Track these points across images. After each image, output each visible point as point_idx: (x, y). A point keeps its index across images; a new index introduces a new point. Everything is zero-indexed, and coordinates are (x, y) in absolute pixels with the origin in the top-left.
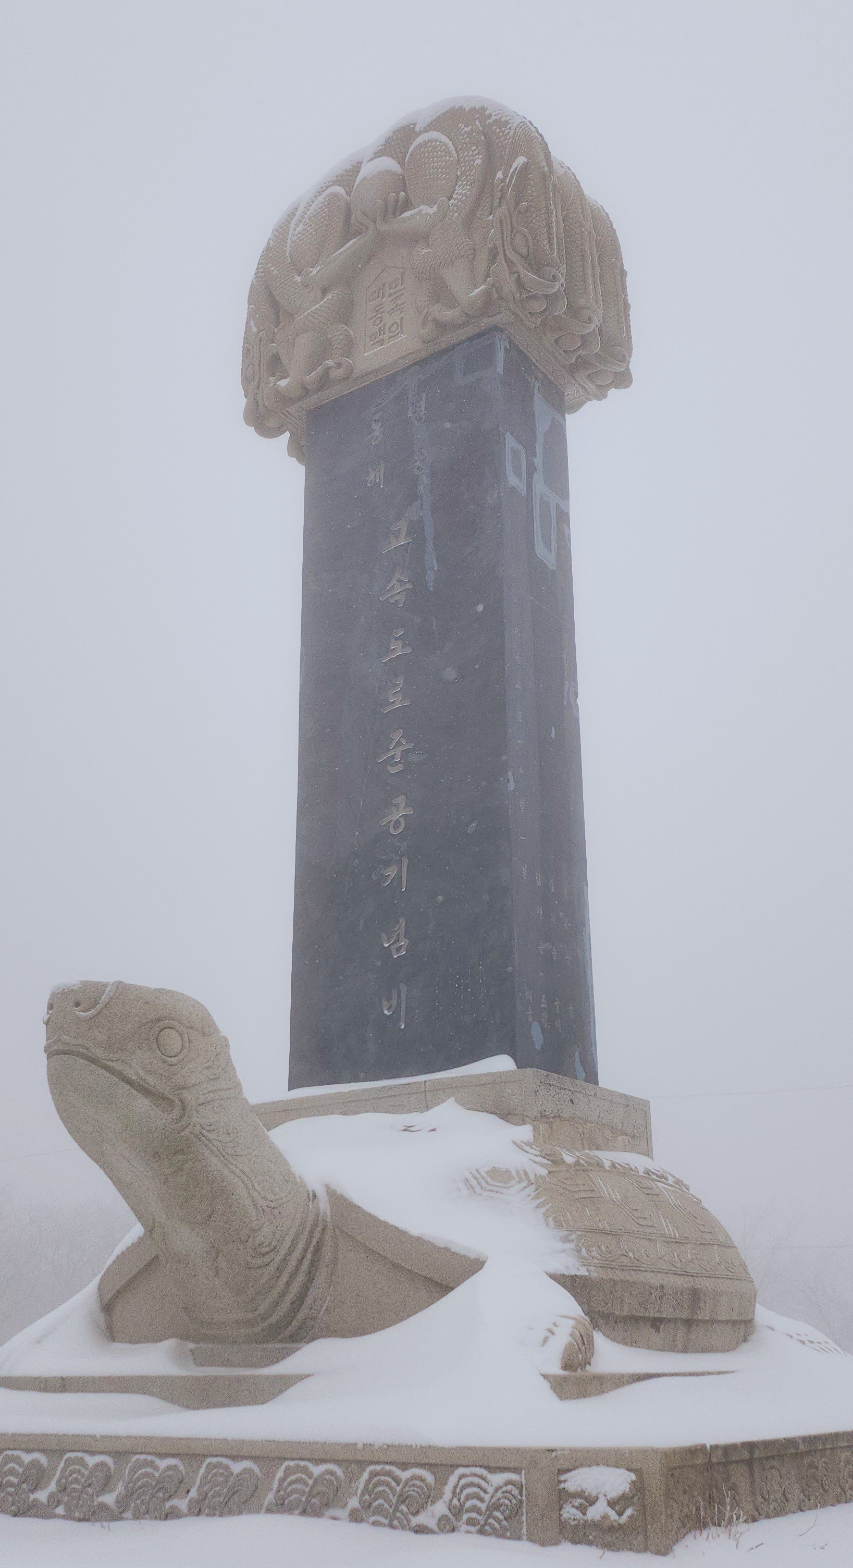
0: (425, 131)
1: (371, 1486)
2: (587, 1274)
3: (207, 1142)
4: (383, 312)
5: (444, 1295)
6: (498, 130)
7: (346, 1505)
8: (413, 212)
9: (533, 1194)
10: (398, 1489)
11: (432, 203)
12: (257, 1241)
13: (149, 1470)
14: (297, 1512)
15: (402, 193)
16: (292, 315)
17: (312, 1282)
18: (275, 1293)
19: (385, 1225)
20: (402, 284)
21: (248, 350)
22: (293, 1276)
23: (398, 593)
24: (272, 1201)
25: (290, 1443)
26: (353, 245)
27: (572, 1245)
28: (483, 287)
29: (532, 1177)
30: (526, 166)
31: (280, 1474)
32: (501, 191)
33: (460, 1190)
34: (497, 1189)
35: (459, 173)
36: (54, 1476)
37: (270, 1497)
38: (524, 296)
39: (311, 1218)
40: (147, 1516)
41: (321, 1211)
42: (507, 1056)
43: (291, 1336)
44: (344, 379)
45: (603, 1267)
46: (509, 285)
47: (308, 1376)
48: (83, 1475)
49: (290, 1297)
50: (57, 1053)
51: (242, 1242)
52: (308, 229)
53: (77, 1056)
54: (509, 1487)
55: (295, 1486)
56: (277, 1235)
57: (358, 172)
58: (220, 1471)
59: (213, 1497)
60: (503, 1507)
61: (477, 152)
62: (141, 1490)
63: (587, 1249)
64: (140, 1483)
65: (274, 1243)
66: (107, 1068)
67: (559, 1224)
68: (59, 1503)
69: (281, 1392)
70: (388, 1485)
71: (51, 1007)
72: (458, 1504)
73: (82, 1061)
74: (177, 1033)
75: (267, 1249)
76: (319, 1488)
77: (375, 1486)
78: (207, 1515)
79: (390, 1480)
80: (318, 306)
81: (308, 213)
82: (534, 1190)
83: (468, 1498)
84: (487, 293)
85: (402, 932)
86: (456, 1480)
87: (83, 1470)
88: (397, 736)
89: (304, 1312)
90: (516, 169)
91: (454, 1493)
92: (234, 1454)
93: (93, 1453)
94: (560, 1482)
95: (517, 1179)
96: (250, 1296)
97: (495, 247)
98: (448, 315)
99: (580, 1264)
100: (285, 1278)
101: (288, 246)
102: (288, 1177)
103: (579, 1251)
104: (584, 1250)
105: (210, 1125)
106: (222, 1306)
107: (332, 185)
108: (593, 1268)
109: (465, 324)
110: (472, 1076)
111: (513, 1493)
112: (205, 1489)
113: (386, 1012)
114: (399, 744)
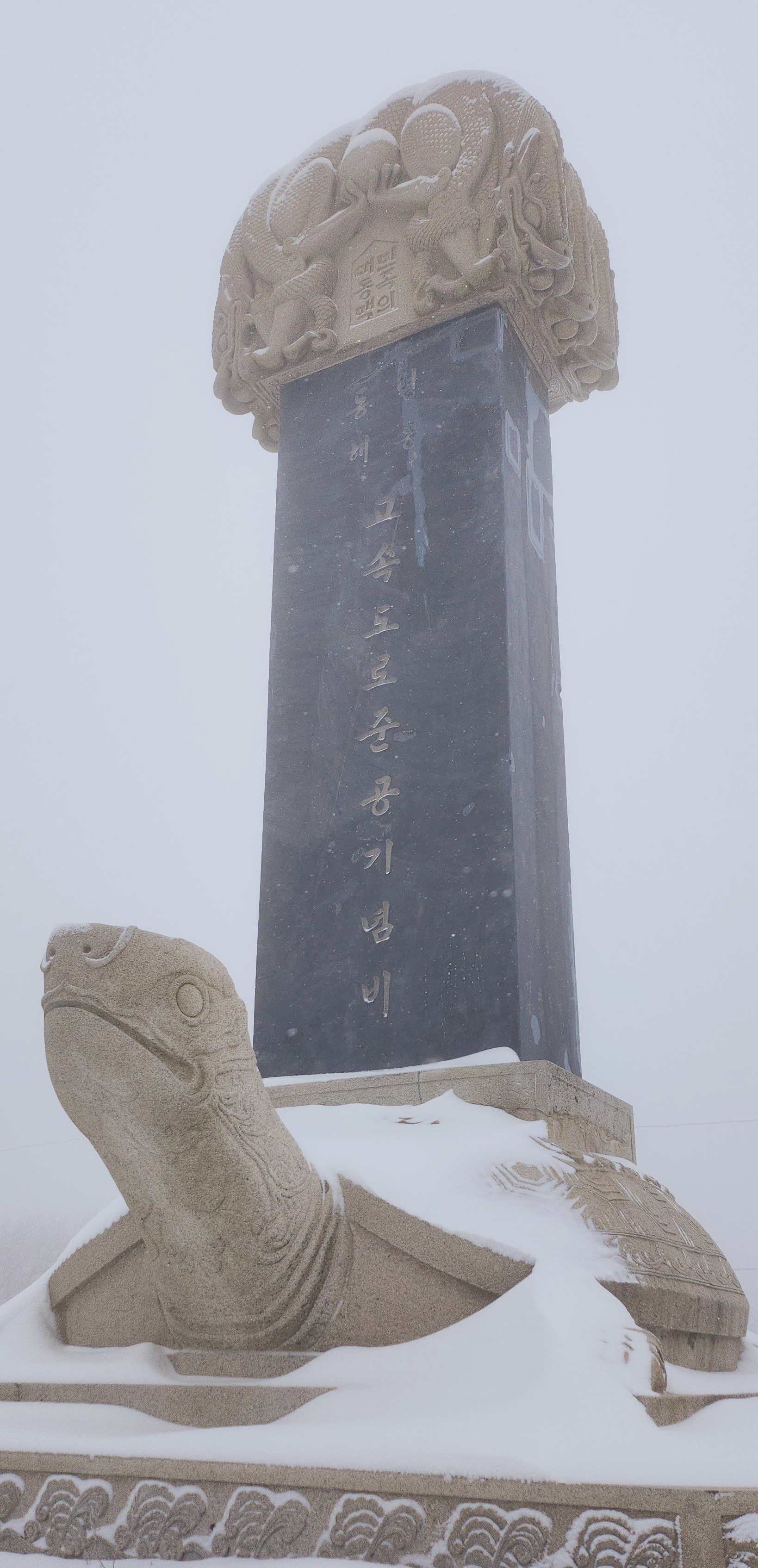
0: (424, 103)
1: (463, 1528)
2: (636, 1282)
3: (225, 1117)
4: (371, 286)
5: (488, 1304)
6: (507, 102)
7: (429, 1550)
8: (410, 182)
9: (566, 1193)
10: (502, 1533)
11: (431, 173)
12: (270, 1234)
13: (161, 1499)
14: (362, 1556)
15: (397, 165)
16: (270, 285)
17: (323, 1283)
18: (285, 1295)
19: (414, 1220)
20: (392, 258)
21: (221, 319)
22: (305, 1275)
23: (383, 569)
24: (287, 1190)
25: (351, 1472)
26: (342, 215)
27: (616, 1250)
28: (490, 256)
29: (561, 1175)
30: (538, 139)
31: (338, 1508)
32: (512, 161)
33: (490, 1186)
34: (526, 1185)
35: (463, 144)
36: (33, 1502)
37: (325, 1536)
38: (534, 269)
39: (325, 1210)
40: (157, 1555)
41: (335, 1203)
42: (508, 1048)
43: (298, 1343)
44: (326, 351)
45: (650, 1275)
46: (518, 255)
47: (329, 1390)
48: (71, 1502)
49: (302, 1298)
50: (60, 1005)
51: (254, 1235)
52: (292, 198)
53: (85, 1009)
54: (659, 1536)
55: (358, 1524)
56: (291, 1229)
57: (347, 145)
58: (257, 1503)
59: (248, 1534)
60: (650, 1560)
61: (483, 123)
62: (149, 1523)
63: (632, 1255)
64: (148, 1514)
65: (288, 1237)
66: (119, 1024)
67: (599, 1227)
68: (39, 1535)
69: (294, 1407)
70: (488, 1528)
71: (51, 952)
72: (587, 1555)
73: (91, 1015)
74: (198, 991)
75: (280, 1244)
76: (389, 1529)
77: (469, 1529)
78: (239, 1556)
79: (489, 1521)
80: (301, 275)
81: (291, 183)
82: (567, 1189)
83: (601, 1547)
84: (495, 263)
85: (385, 916)
86: (583, 1525)
87: (72, 1496)
88: (381, 715)
89: (314, 1315)
90: (529, 139)
91: (580, 1540)
92: (275, 1483)
93: (85, 1477)
94: (725, 1531)
95: (546, 1176)
96: (257, 1297)
97: (503, 218)
98: (448, 285)
99: (629, 1271)
100: (297, 1276)
101: (268, 215)
102: (302, 1164)
103: (625, 1257)
104: (629, 1255)
105: (228, 1099)
106: (220, 1307)
107: (318, 157)
108: (641, 1277)
109: (466, 297)
110: (473, 1067)
111: (665, 1543)
112: (236, 1524)
113: (366, 1000)
114: (383, 723)
